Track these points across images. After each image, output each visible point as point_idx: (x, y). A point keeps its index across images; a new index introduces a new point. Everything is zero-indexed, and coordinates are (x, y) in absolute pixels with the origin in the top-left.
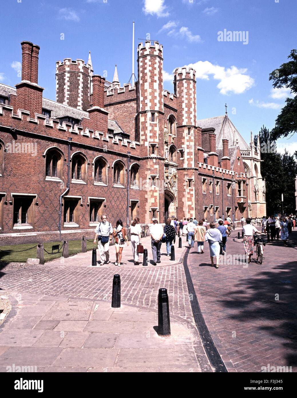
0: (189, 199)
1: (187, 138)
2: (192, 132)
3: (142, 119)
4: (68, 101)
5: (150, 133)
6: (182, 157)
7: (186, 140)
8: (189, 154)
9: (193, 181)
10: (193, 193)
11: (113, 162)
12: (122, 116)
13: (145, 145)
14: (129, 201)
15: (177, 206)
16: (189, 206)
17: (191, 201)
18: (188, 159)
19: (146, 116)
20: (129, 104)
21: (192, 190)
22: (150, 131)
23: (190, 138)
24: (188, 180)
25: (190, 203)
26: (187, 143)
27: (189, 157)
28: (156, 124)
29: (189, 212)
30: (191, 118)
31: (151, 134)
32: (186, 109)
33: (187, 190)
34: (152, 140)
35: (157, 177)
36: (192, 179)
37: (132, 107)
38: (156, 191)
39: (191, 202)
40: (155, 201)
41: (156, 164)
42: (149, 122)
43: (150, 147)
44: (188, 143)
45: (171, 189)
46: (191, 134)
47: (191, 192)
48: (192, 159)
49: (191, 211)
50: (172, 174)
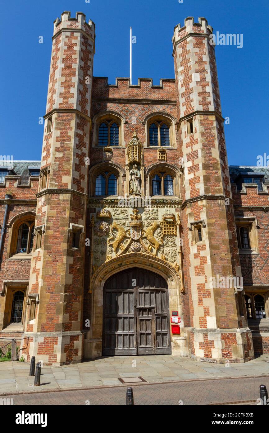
0: (200, 271)
1: (186, 141)
2: (197, 124)
7: (185, 146)
8: (191, 170)
9: (205, 226)
10: (206, 253)
15: (181, 288)
16: (200, 287)
17: (203, 273)
18: (190, 181)
21: (204, 248)
23: (192, 138)
24: (193, 227)
25: (200, 279)
26: (186, 151)
27: (192, 176)
29: (200, 302)
30: (192, 101)
33: (194, 250)
36: (203, 222)
39: (203, 277)
42: (45, 134)
43: (40, 176)
44: (189, 150)
46: (194, 129)
47: (202, 253)
48: (199, 178)
49: (204, 299)
50: (161, 219)
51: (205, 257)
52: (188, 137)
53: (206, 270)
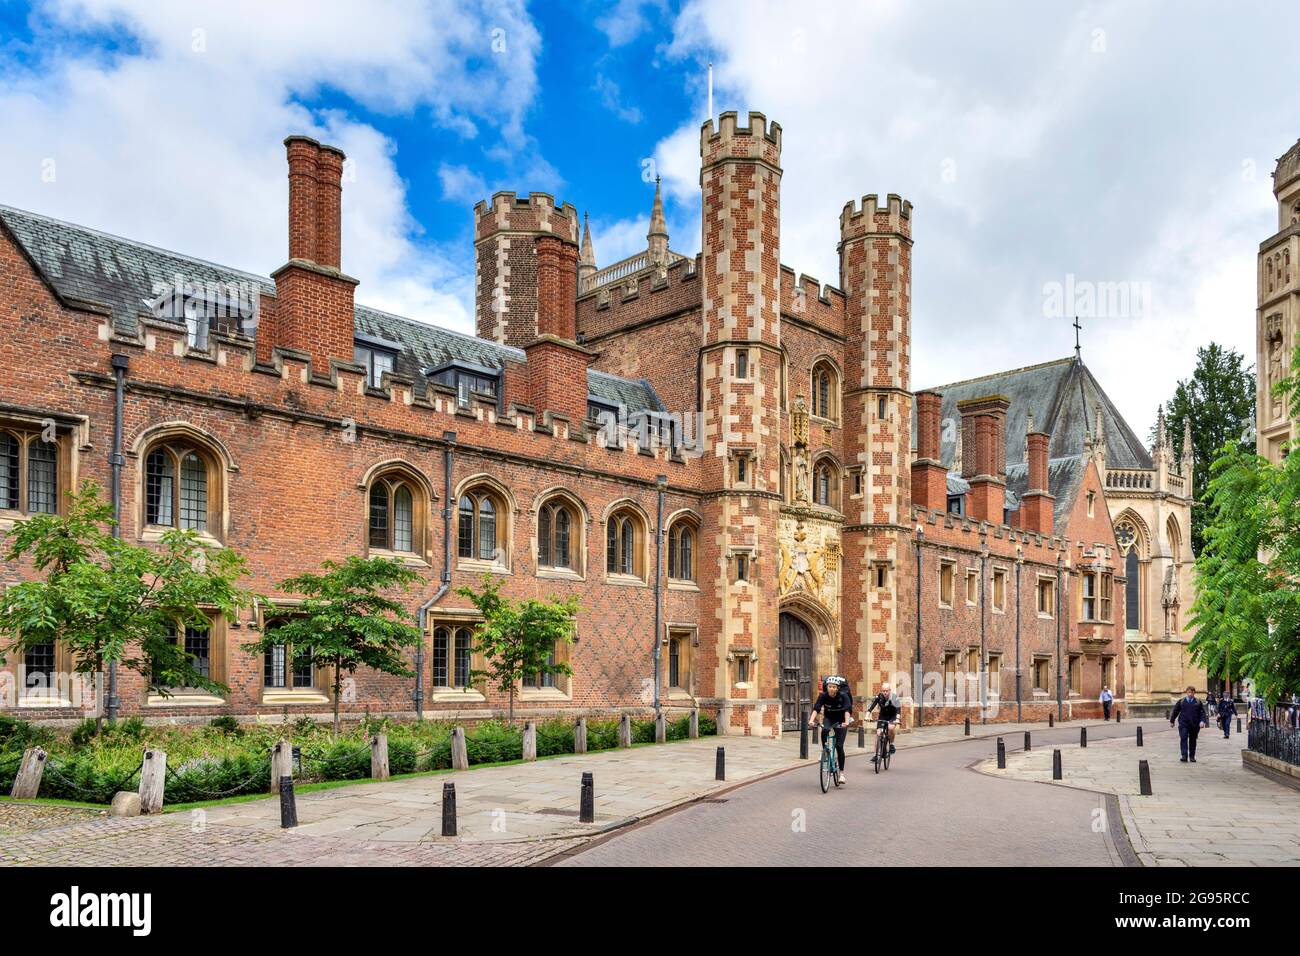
0: (880, 626)
1: (873, 429)
2: (892, 407)
3: (709, 371)
4: (506, 323)
5: (732, 414)
6: (858, 491)
7: (871, 438)
8: (879, 480)
9: (893, 568)
10: (891, 604)
11: (604, 507)
12: (662, 366)
13: (718, 455)
14: (661, 626)
15: (840, 645)
16: (878, 647)
17: (884, 630)
18: (876, 496)
19: (719, 361)
20: (681, 324)
21: (888, 597)
22: (733, 407)
23: (884, 429)
24: (874, 566)
25: (880, 637)
26: (873, 447)
27: (878, 490)
28: (752, 385)
29: (876, 665)
30: (890, 365)
31: (736, 419)
32: (873, 336)
33: (872, 597)
34: (737, 437)
35: (752, 555)
36: (890, 562)
37: (689, 333)
38: (749, 599)
39: (883, 635)
40: (746, 628)
41: (749, 512)
42: (729, 378)
43: (729, 459)
44: (877, 447)
45: (815, 591)
46: (887, 415)
47: (885, 604)
48: (890, 497)
49: (882, 663)
50: (823, 544)
51: (889, 610)
52: (878, 425)
53: (888, 627)
